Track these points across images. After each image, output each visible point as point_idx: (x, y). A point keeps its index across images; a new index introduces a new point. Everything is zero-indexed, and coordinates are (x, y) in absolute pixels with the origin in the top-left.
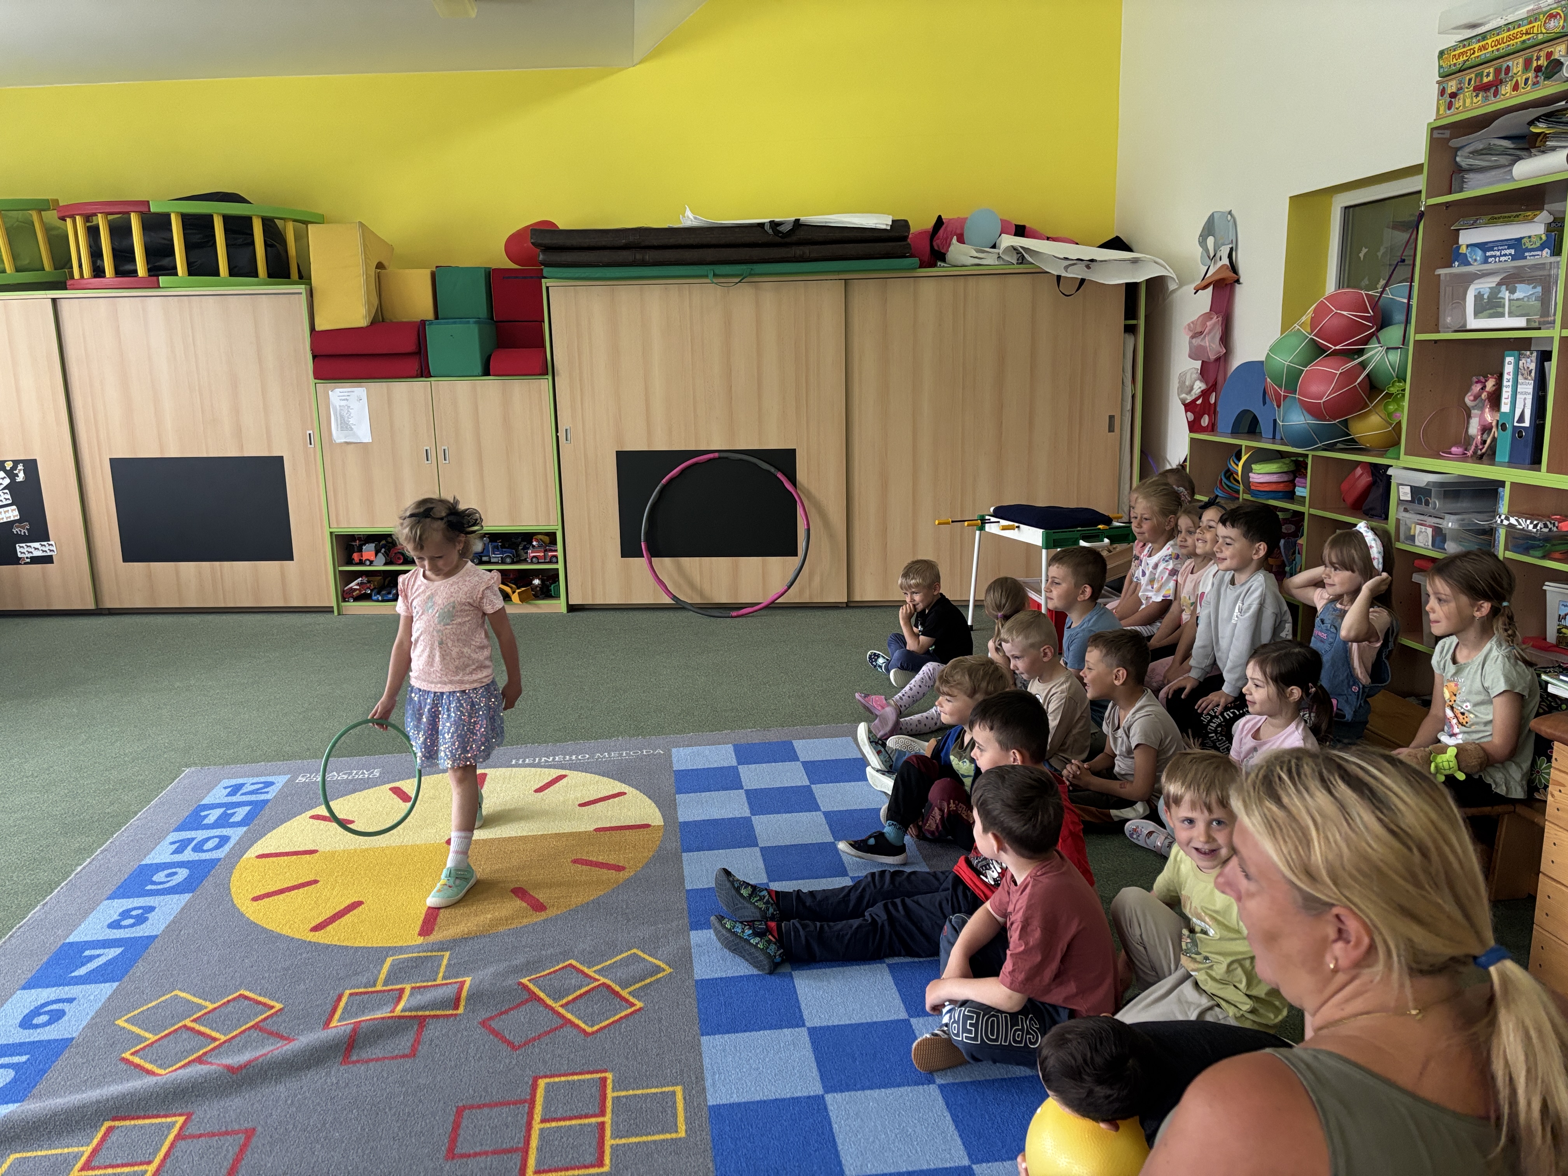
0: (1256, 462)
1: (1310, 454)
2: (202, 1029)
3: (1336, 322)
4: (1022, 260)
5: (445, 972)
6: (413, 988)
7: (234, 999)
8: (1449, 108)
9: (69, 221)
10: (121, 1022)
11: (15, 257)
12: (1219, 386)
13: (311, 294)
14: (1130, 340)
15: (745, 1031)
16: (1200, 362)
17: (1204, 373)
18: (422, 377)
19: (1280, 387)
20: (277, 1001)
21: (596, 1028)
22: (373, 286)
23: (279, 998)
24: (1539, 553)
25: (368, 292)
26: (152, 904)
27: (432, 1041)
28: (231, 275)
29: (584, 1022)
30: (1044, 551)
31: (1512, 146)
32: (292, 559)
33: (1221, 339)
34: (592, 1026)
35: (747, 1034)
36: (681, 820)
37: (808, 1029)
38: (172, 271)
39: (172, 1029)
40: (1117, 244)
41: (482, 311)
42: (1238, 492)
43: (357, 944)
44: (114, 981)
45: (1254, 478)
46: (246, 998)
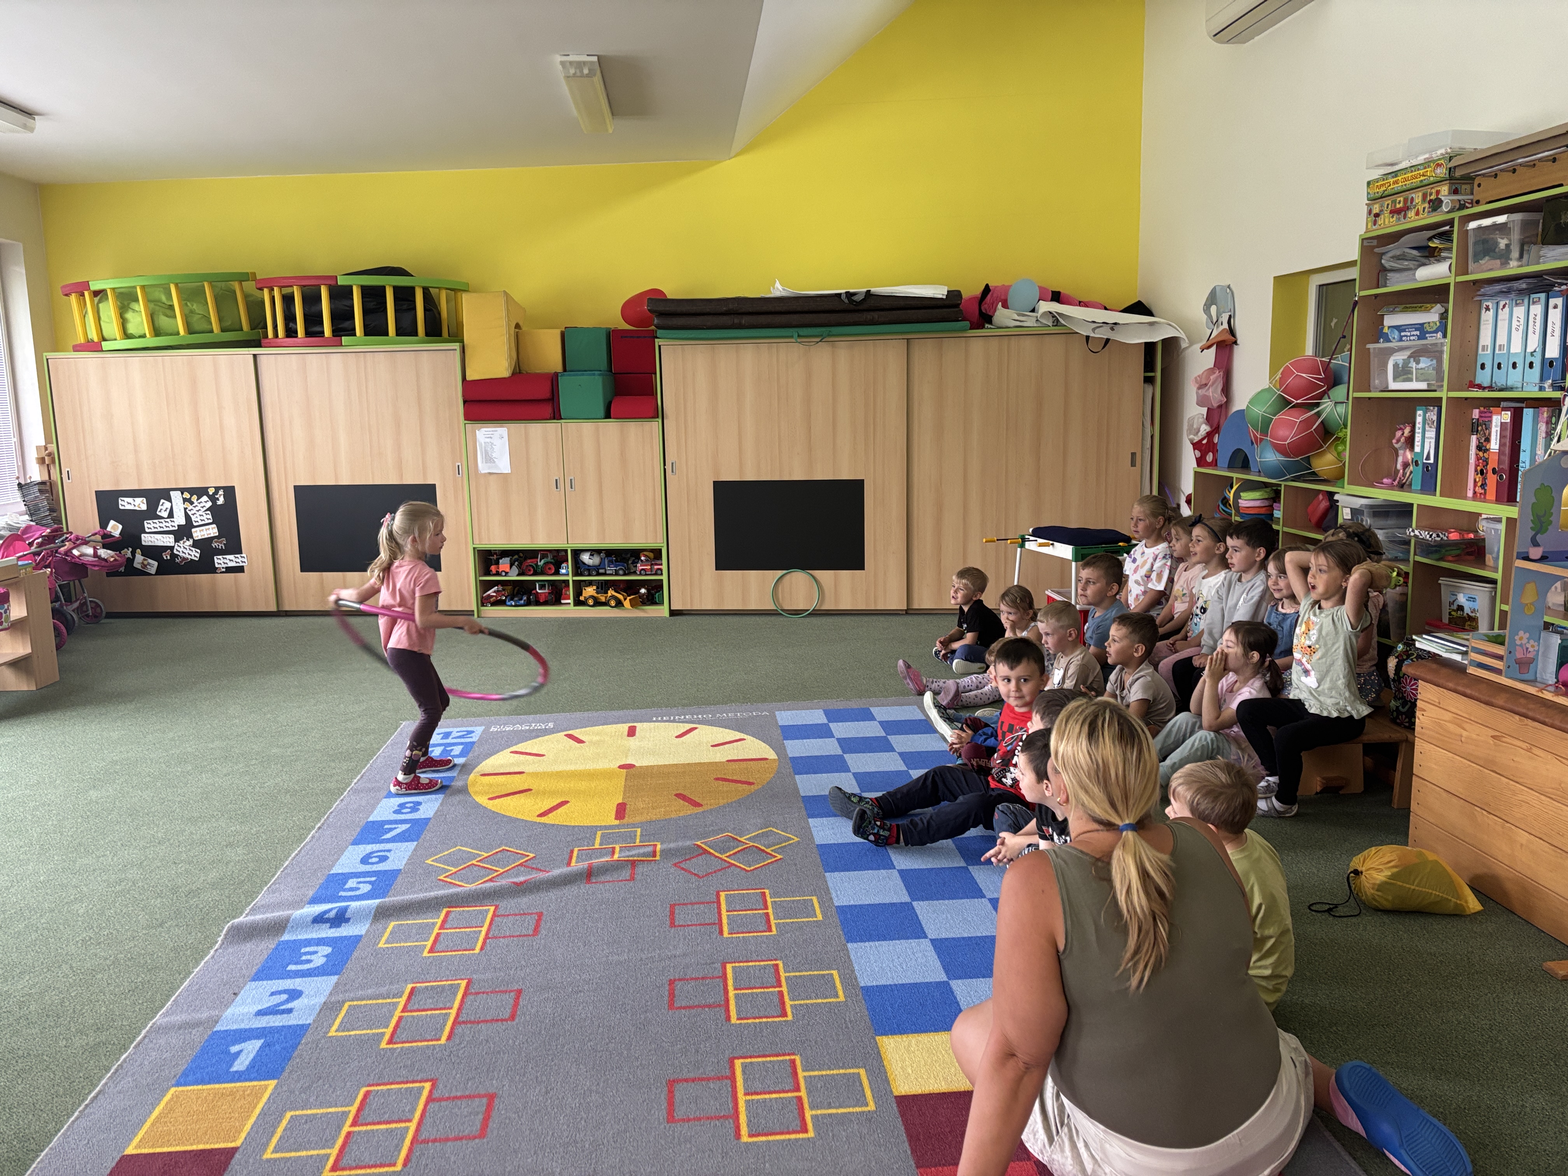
0: (1244, 491)
1: (1283, 484)
2: (486, 866)
3: (1297, 381)
4: (1057, 323)
5: (641, 839)
6: (621, 847)
7: (500, 851)
8: (1375, 225)
9: (266, 291)
10: (429, 862)
11: (221, 319)
12: (1221, 428)
13: (463, 350)
14: (1149, 389)
15: (855, 872)
16: (1205, 409)
17: (1209, 417)
18: (554, 419)
19: (1258, 431)
21: (752, 868)
22: (513, 344)
23: (530, 851)
24: (1437, 556)
25: (510, 348)
27: (643, 872)
28: (398, 334)
29: (745, 866)
31: (1417, 255)
33: (1223, 390)
34: (750, 867)
36: (790, 756)
37: (898, 870)
38: (352, 332)
39: (466, 865)
40: (1139, 308)
41: (604, 365)
43: (572, 824)
44: (413, 841)
45: (1242, 503)
46: (508, 851)
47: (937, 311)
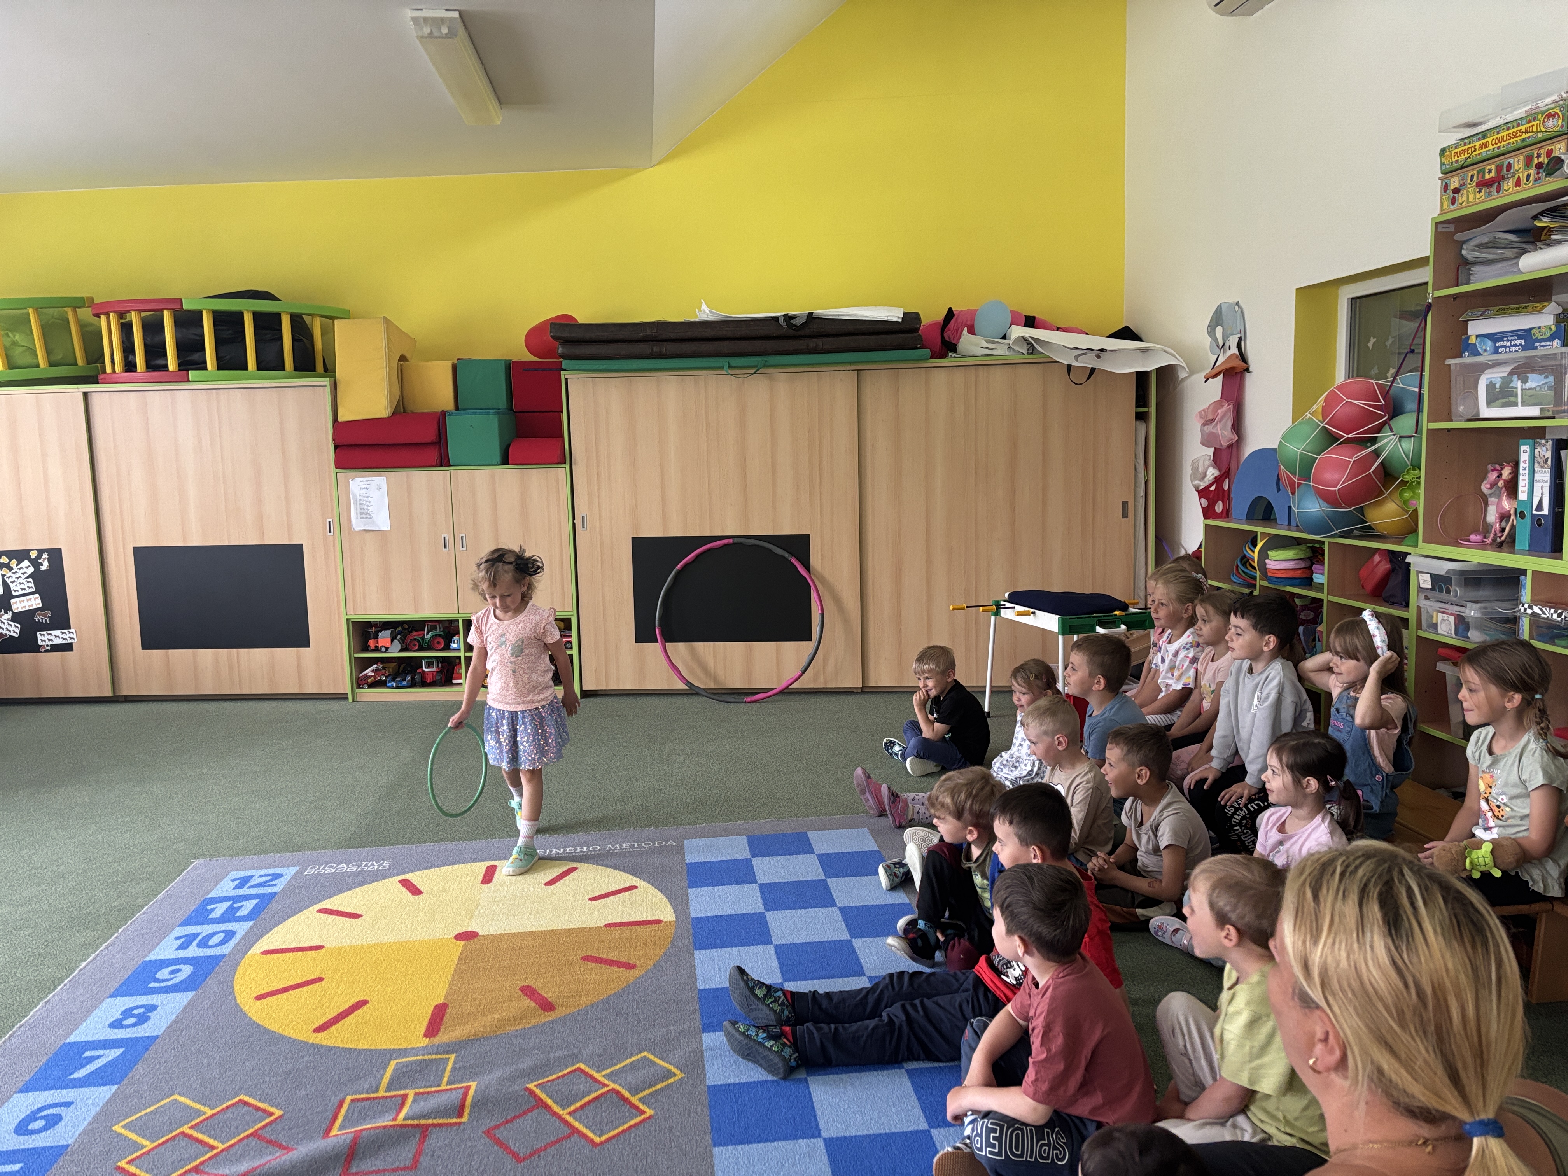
0: (1272, 549)
1: (1327, 541)
2: (200, 1136)
3: (1347, 410)
4: (1032, 350)
5: (450, 1077)
6: (416, 1094)
7: (233, 1105)
8: (1453, 204)
9: (103, 318)
10: (118, 1128)
11: (48, 352)
12: (1232, 472)
13: (335, 386)
14: (1142, 427)
15: (759, 1142)
16: (1213, 449)
17: (1216, 459)
18: (441, 466)
19: (1294, 475)
20: (277, 1107)
21: (604, 1138)
22: (395, 378)
23: (279, 1104)
24: (1564, 643)
25: (390, 384)
26: (154, 1002)
27: (434, 1152)
28: (259, 368)
29: (593, 1131)
30: (1060, 638)
31: (1517, 239)
32: (309, 646)
33: (1233, 426)
34: (600, 1136)
35: (761, 1145)
36: (693, 915)
37: (825, 1139)
38: (202, 365)
39: (170, 1136)
40: (1126, 333)
41: (502, 402)
42: (1255, 578)
43: (360, 1047)
44: (113, 1084)
45: (1271, 564)
46: (246, 1104)
47: (893, 336)
